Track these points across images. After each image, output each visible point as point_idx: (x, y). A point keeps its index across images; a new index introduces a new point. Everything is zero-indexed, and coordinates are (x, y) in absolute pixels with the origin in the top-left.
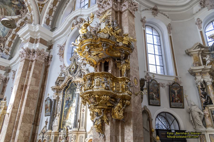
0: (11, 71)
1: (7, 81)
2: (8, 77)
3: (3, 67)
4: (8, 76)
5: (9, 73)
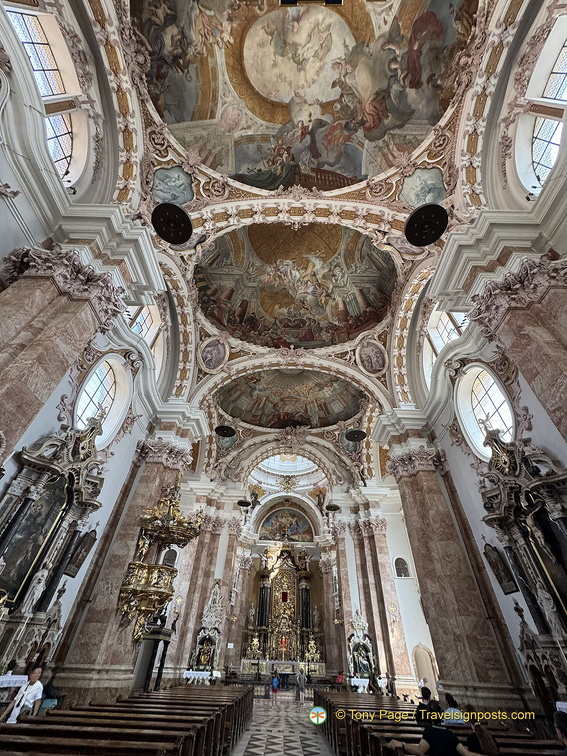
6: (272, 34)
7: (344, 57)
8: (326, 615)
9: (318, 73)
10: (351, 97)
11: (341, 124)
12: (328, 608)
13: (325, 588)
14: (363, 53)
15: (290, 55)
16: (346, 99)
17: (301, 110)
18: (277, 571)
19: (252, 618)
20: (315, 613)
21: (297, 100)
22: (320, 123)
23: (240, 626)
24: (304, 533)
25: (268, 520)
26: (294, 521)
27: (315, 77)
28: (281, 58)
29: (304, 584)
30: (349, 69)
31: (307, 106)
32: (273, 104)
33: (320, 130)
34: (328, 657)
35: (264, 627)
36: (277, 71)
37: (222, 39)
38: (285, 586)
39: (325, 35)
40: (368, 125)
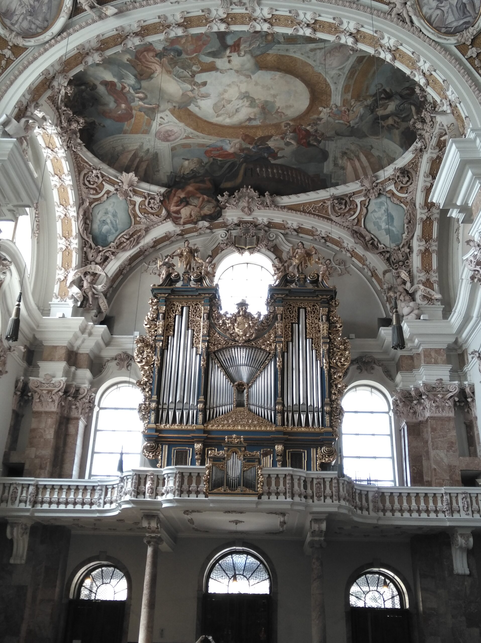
0: (470, 357)
1: (469, 400)
2: (466, 383)
3: (437, 351)
4: (466, 380)
5: (465, 369)
6: (277, 112)
7: (198, 100)
9: (225, 91)
10: (181, 75)
11: (187, 54)
14: (176, 102)
15: (257, 101)
16: (187, 73)
17: (242, 65)
21: (248, 73)
22: (215, 54)
27: (227, 88)
28: (268, 100)
30: (190, 94)
31: (235, 68)
32: (278, 69)
33: (214, 49)
36: (272, 92)
37: (331, 109)
39: (221, 112)
40: (151, 54)
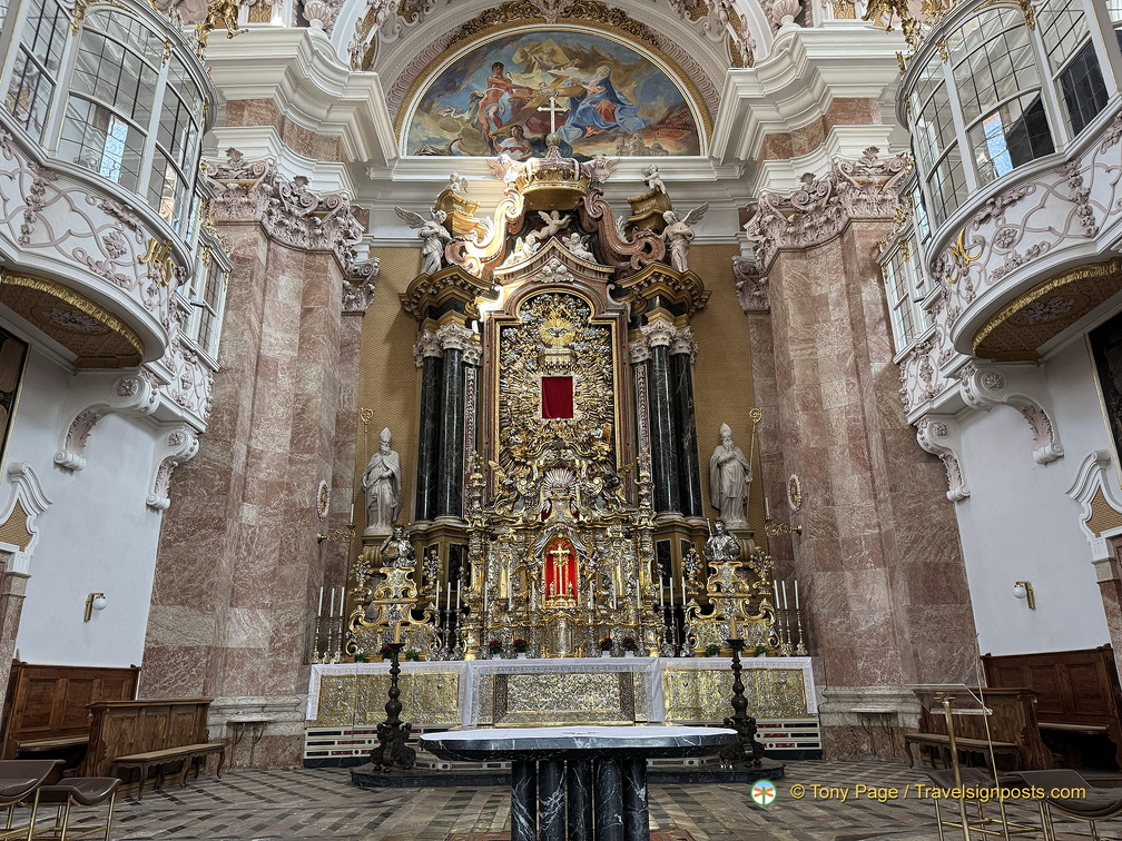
8: (809, 439)
12: (814, 405)
13: (795, 319)
18: (507, 291)
19: (385, 490)
20: (721, 453)
23: (293, 513)
24: (650, 130)
25: (451, 81)
26: (592, 82)
29: (660, 329)
34: (831, 627)
35: (451, 521)
38: (557, 354)
